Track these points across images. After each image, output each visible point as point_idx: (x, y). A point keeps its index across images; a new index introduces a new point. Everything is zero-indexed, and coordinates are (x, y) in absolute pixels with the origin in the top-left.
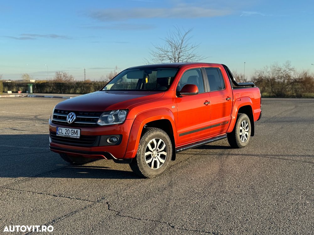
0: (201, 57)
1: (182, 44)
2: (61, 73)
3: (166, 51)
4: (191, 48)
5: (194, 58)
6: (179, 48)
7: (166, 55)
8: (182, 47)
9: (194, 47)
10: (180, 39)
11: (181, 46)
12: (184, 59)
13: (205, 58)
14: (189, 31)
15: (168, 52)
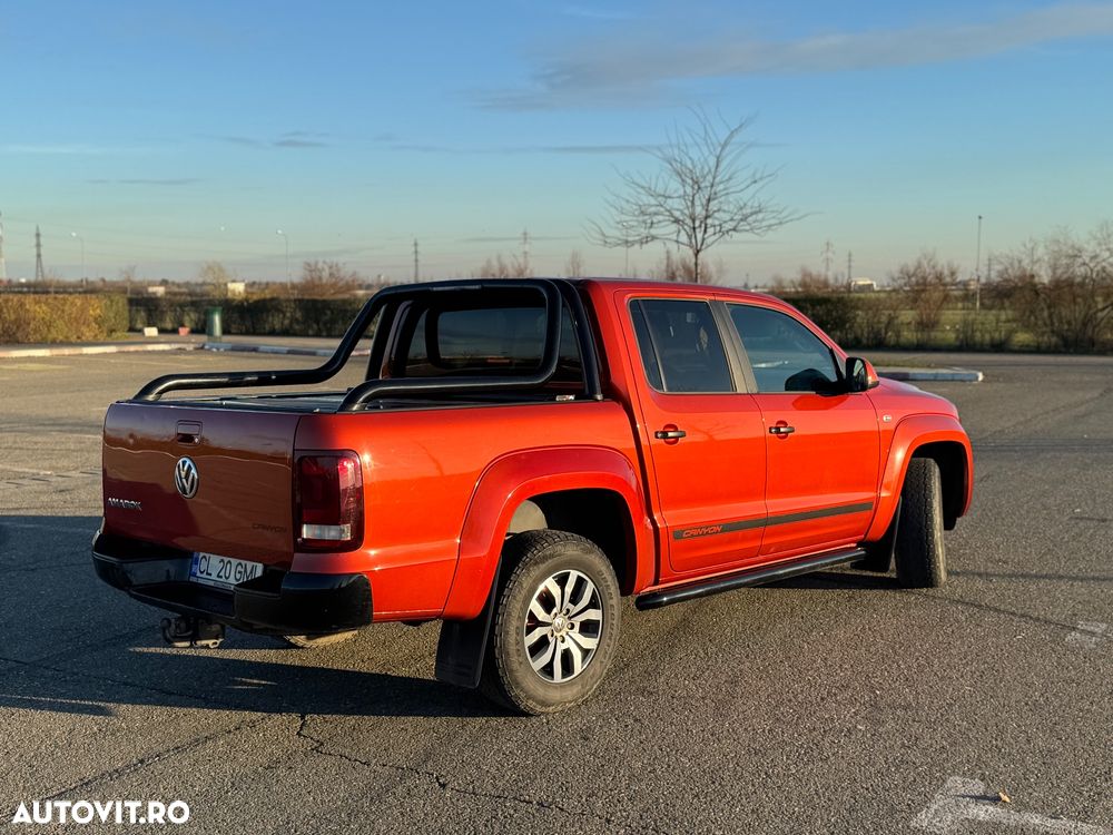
0: (784, 214)
1: (717, 166)
2: (320, 266)
3: (660, 195)
4: (749, 182)
5: (760, 216)
6: (708, 184)
7: (662, 209)
8: (717, 180)
9: (761, 179)
10: (711, 153)
11: (714, 178)
12: (725, 222)
13: (796, 216)
14: (741, 126)
15: (670, 197)
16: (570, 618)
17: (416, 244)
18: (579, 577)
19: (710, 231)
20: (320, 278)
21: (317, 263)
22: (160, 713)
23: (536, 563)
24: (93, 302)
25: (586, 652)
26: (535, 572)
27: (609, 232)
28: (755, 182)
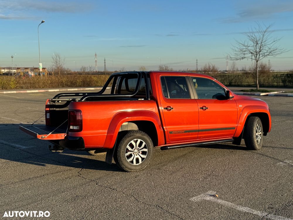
0: (283, 50)
1: (263, 37)
2: (163, 67)
3: (247, 46)
4: (272, 41)
5: (276, 51)
6: (260, 42)
7: (247, 50)
9: (276, 40)
10: (261, 34)
11: (262, 41)
12: (265, 53)
13: (286, 51)
14: (270, 26)
15: (249, 46)
16: (139, 150)
17: (197, 60)
18: (141, 141)
19: (261, 55)
20: (163, 70)
21: (162, 66)
22: (54, 166)
23: (128, 137)
24: (107, 76)
25: (143, 159)
26: (128, 139)
27: (232, 56)
28: (274, 41)
